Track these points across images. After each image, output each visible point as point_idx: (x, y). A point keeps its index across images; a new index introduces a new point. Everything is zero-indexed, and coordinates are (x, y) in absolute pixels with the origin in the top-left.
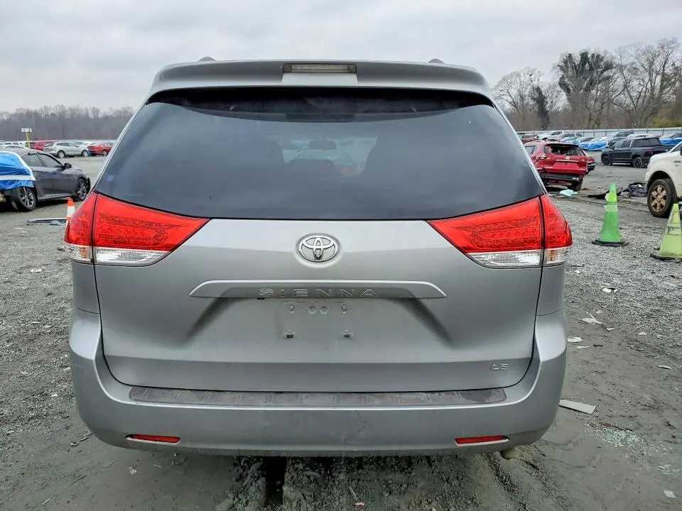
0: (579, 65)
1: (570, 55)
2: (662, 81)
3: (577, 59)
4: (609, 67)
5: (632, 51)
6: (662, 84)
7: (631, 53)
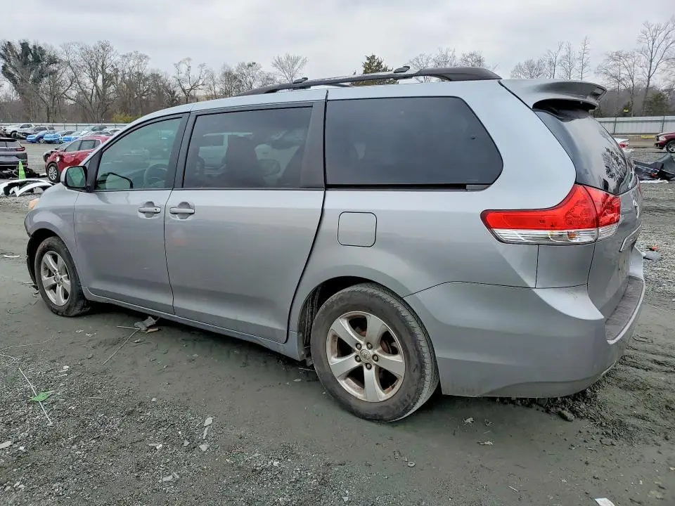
0: (21, 55)
1: (9, 44)
2: (104, 80)
3: (19, 49)
4: (53, 61)
5: (76, 49)
6: (104, 84)
7: (76, 50)
